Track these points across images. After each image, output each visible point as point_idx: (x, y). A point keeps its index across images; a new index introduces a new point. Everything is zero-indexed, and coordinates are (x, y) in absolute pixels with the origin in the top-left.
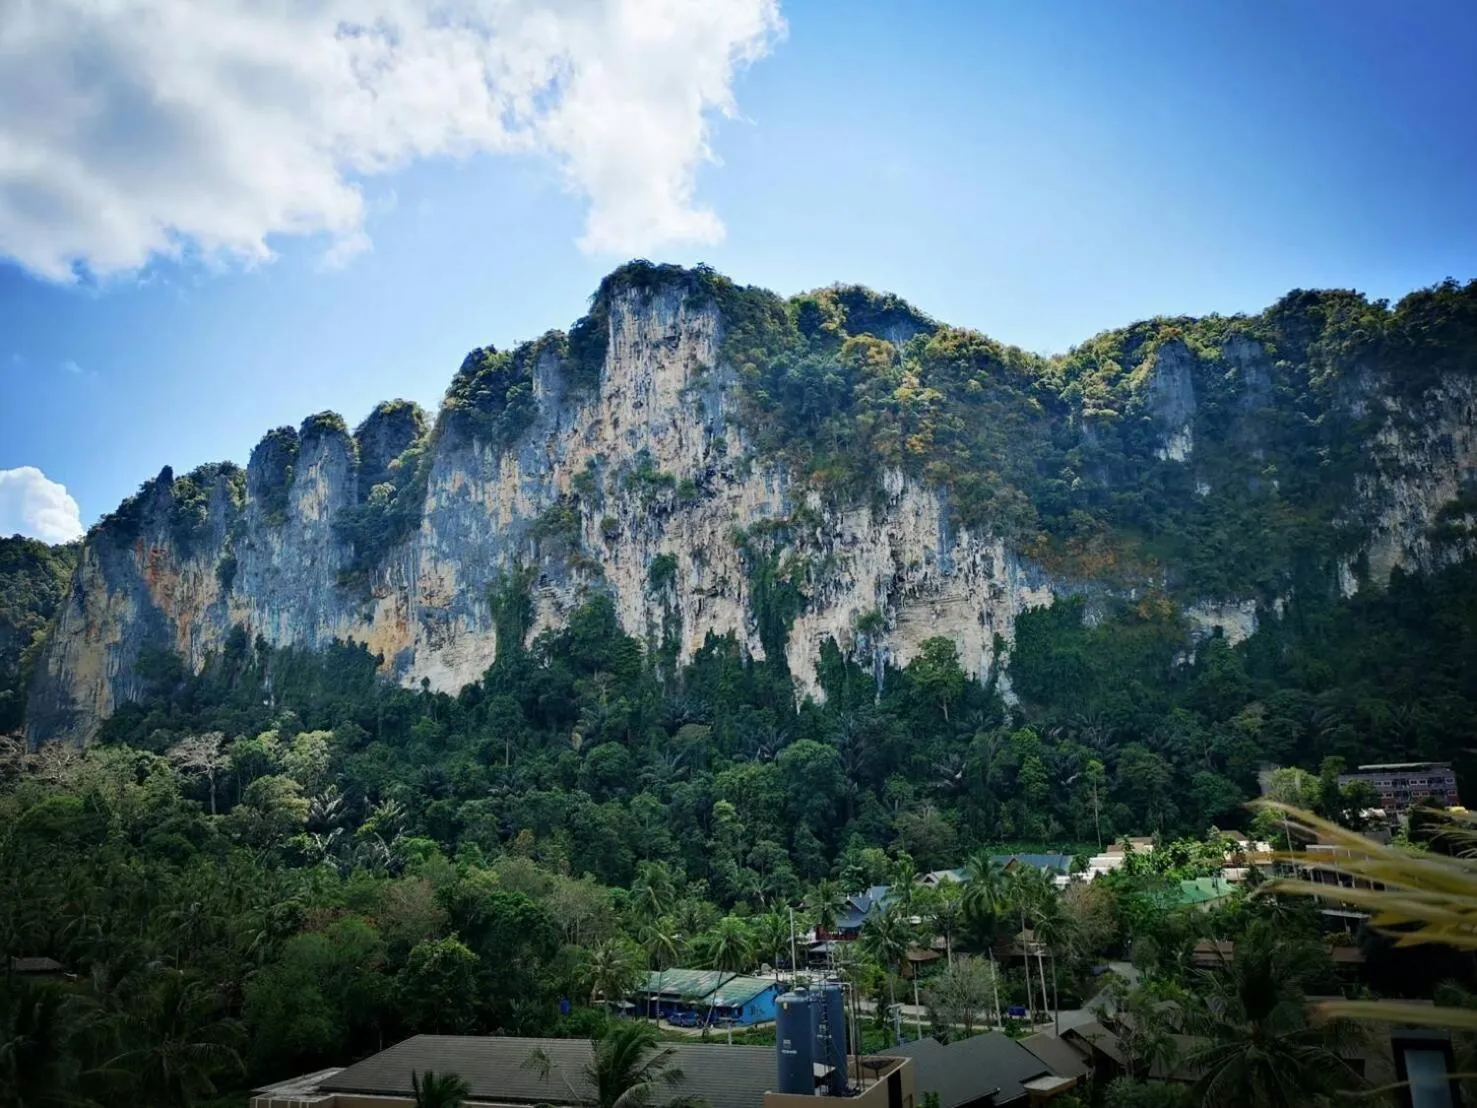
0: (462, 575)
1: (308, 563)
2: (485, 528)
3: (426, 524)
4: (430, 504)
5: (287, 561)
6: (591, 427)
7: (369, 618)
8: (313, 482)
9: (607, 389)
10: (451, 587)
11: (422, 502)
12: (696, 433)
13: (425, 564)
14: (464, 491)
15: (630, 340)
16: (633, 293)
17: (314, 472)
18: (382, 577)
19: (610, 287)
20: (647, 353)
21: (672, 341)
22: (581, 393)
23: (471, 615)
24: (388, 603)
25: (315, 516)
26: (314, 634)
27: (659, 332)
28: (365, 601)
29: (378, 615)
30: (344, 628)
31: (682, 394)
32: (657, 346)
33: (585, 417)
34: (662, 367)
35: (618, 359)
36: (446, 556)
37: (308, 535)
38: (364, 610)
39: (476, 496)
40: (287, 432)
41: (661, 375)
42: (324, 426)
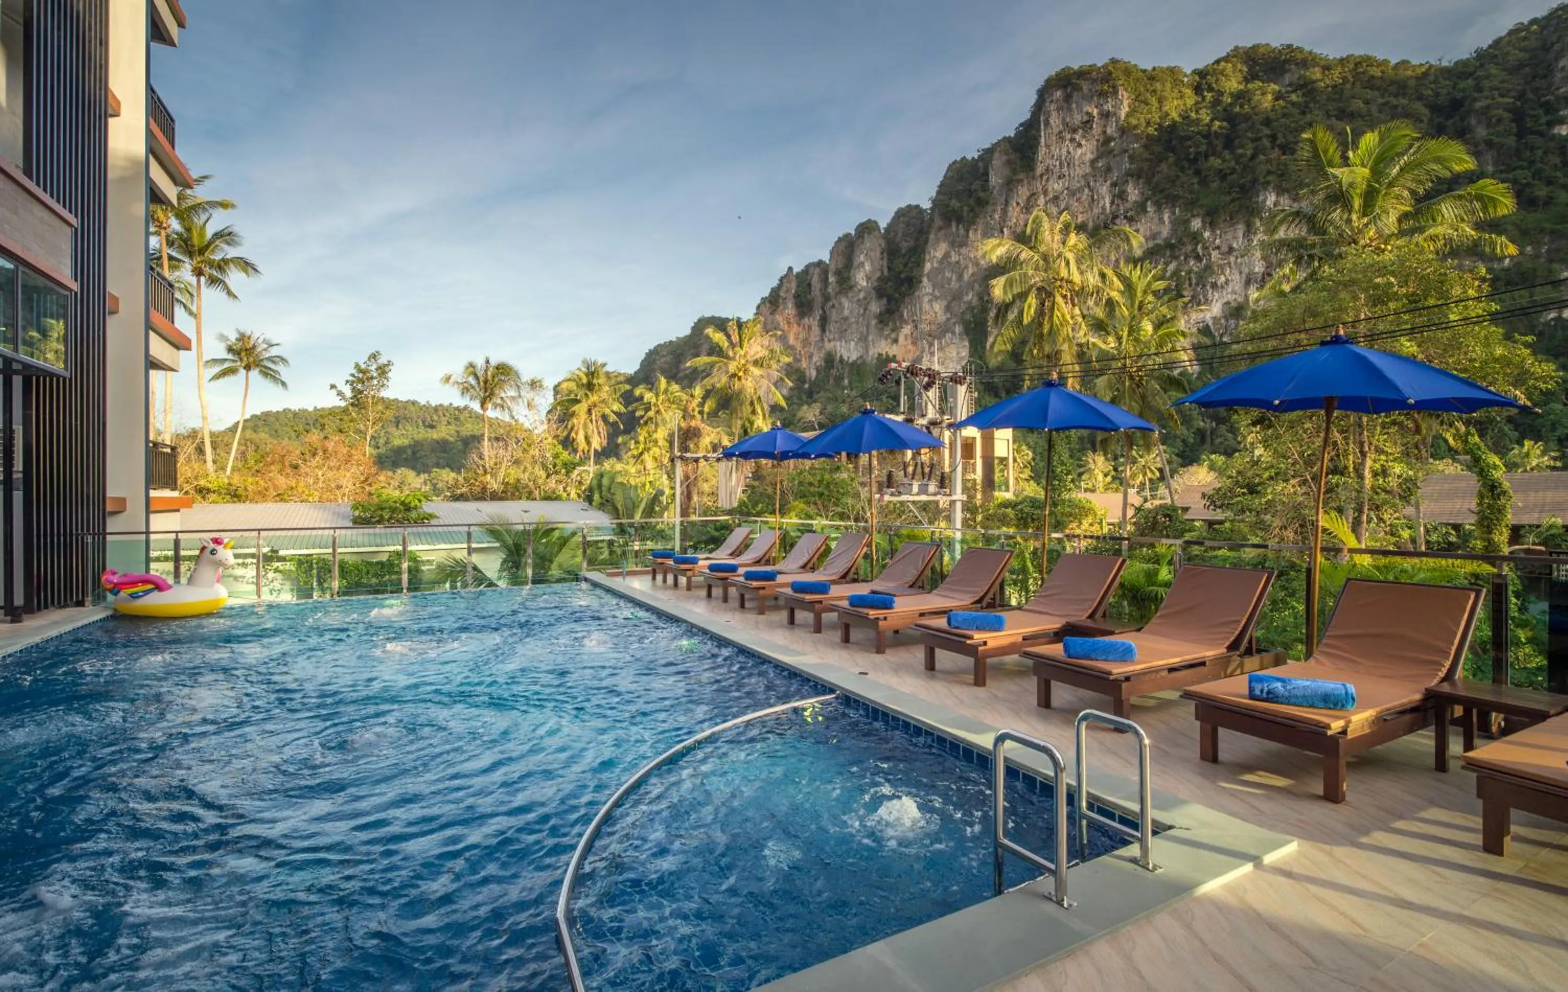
0: (948, 308)
1: (862, 311)
2: (960, 277)
3: (925, 280)
4: (928, 266)
5: (851, 312)
6: (1029, 199)
7: (896, 341)
8: (863, 263)
9: (1040, 169)
10: (942, 317)
11: (923, 267)
12: (1104, 190)
13: (926, 306)
14: (947, 255)
15: (1056, 130)
16: (1059, 94)
17: (862, 258)
18: (902, 315)
19: (1043, 94)
20: (1068, 136)
21: (1087, 124)
22: (1021, 176)
23: (954, 333)
24: (907, 330)
25: (865, 284)
26: (867, 351)
27: (1077, 118)
28: (893, 330)
29: (901, 339)
30: (883, 347)
31: (1093, 162)
32: (1074, 131)
33: (1023, 192)
34: (1080, 145)
35: (1048, 146)
36: (937, 298)
37: (862, 295)
38: (893, 335)
39: (954, 258)
40: (847, 235)
41: (1079, 151)
42: (867, 228)
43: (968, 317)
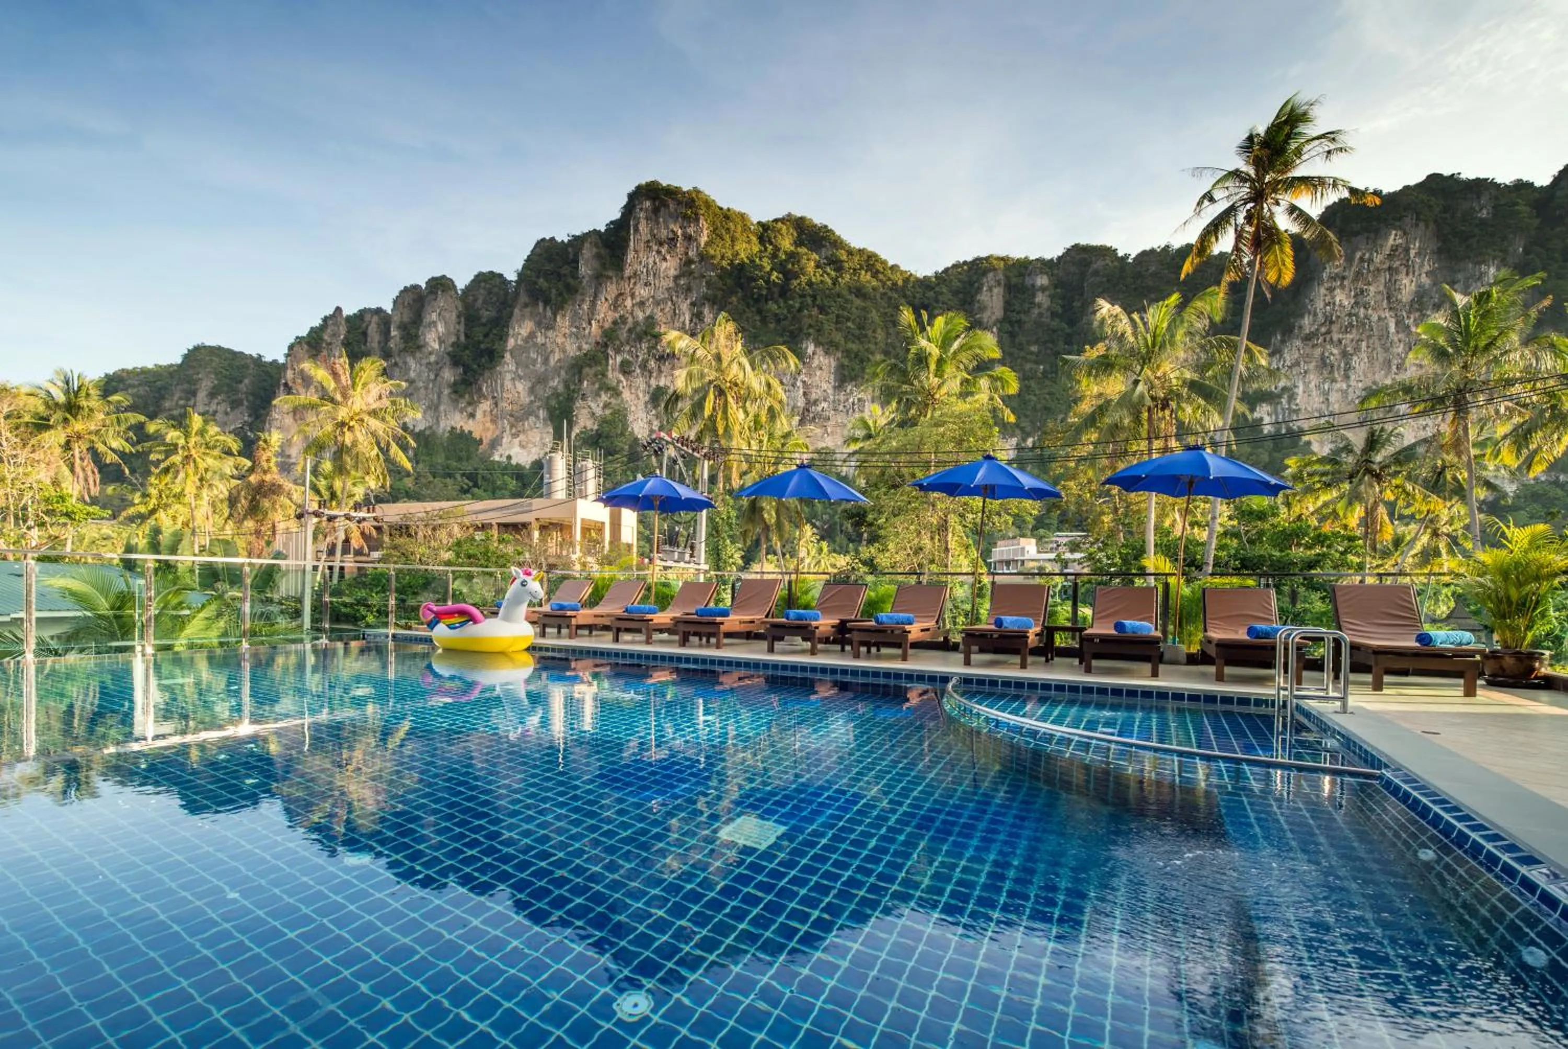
0: (532, 390)
1: (432, 377)
2: (546, 361)
3: (508, 356)
4: (511, 342)
5: (419, 375)
6: (617, 298)
7: (472, 416)
8: (434, 323)
9: (628, 272)
10: (525, 399)
11: (506, 341)
12: (685, 306)
13: (508, 384)
14: (532, 335)
15: (644, 238)
16: (648, 204)
17: (434, 316)
18: (480, 389)
19: (633, 197)
20: (655, 248)
21: (672, 241)
22: (610, 273)
23: (537, 417)
24: (486, 406)
25: (436, 346)
26: (438, 422)
27: (664, 234)
28: (469, 404)
29: (479, 415)
30: (455, 420)
31: (676, 278)
32: (661, 244)
33: (611, 290)
34: (665, 259)
35: (636, 251)
36: (520, 378)
37: (433, 358)
38: (470, 409)
39: (540, 339)
40: (415, 287)
41: (664, 265)
42: (440, 285)
43: (553, 403)
